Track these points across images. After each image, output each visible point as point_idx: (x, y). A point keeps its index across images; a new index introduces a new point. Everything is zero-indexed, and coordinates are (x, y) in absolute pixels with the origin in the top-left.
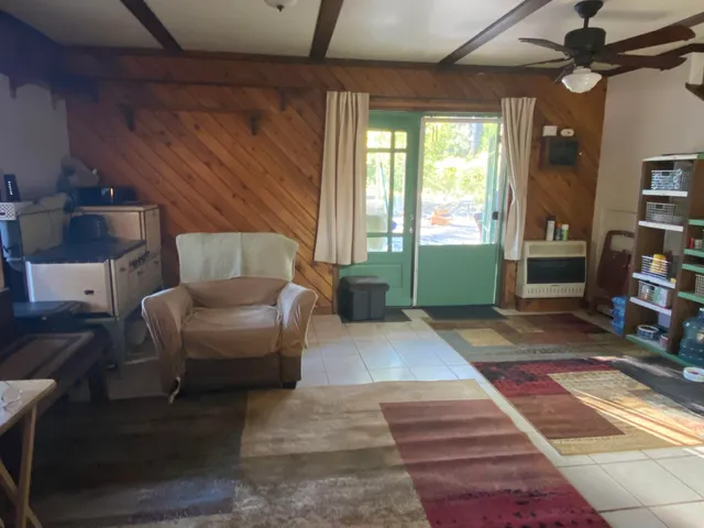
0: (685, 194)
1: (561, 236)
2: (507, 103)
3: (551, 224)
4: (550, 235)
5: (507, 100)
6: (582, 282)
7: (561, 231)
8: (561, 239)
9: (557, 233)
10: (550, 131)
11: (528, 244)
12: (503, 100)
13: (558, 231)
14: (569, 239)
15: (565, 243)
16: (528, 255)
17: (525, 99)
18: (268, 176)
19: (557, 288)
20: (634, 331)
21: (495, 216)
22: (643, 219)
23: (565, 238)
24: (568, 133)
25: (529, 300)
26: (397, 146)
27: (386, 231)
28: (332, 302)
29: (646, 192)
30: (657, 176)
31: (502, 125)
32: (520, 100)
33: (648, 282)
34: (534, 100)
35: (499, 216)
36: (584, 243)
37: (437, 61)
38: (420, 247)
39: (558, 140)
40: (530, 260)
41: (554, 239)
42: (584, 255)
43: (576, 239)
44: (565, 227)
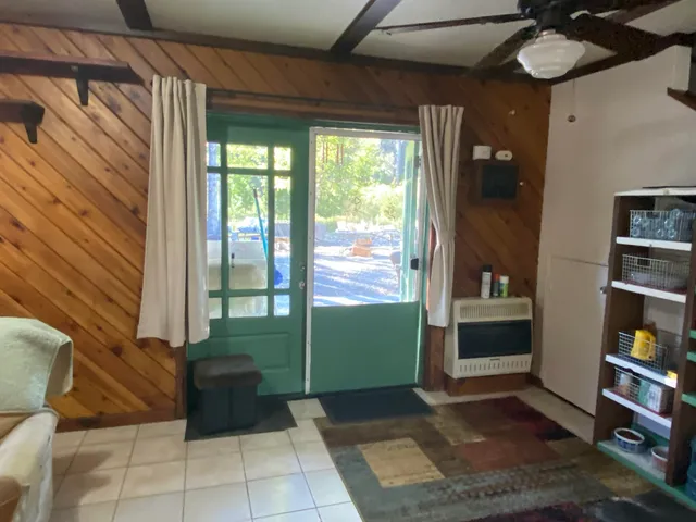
0: (687, 247)
1: (500, 292)
2: (425, 112)
3: (487, 276)
4: (486, 291)
5: (426, 108)
6: (529, 352)
7: (500, 285)
8: (500, 296)
9: (495, 290)
10: (481, 152)
11: (458, 304)
12: (420, 108)
13: (496, 285)
14: (509, 295)
15: (505, 301)
16: (458, 319)
17: (449, 107)
18: (61, 207)
19: (496, 362)
20: (609, 437)
21: (414, 264)
22: (618, 279)
23: (505, 294)
24: (504, 155)
25: (462, 381)
26: (277, 167)
27: (265, 287)
28: (175, 400)
29: (621, 240)
30: (637, 218)
31: (421, 143)
32: (443, 109)
33: (630, 370)
34: (461, 109)
35: (420, 265)
36: (527, 301)
37: (328, 47)
38: (314, 309)
39: (491, 165)
40: (461, 326)
41: (491, 295)
42: (529, 317)
43: (518, 296)
44: (504, 280)
